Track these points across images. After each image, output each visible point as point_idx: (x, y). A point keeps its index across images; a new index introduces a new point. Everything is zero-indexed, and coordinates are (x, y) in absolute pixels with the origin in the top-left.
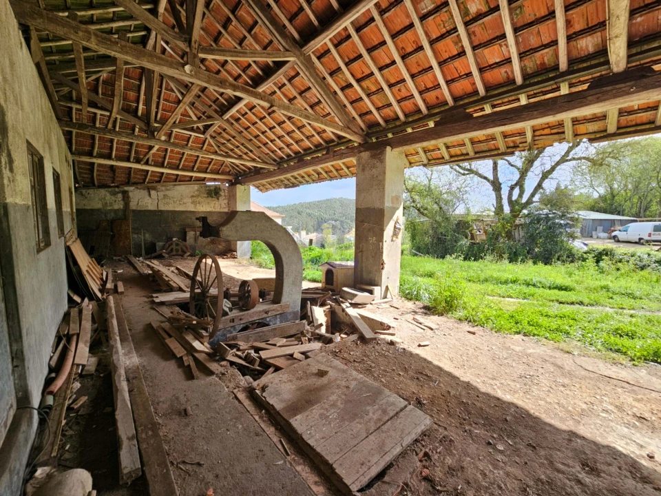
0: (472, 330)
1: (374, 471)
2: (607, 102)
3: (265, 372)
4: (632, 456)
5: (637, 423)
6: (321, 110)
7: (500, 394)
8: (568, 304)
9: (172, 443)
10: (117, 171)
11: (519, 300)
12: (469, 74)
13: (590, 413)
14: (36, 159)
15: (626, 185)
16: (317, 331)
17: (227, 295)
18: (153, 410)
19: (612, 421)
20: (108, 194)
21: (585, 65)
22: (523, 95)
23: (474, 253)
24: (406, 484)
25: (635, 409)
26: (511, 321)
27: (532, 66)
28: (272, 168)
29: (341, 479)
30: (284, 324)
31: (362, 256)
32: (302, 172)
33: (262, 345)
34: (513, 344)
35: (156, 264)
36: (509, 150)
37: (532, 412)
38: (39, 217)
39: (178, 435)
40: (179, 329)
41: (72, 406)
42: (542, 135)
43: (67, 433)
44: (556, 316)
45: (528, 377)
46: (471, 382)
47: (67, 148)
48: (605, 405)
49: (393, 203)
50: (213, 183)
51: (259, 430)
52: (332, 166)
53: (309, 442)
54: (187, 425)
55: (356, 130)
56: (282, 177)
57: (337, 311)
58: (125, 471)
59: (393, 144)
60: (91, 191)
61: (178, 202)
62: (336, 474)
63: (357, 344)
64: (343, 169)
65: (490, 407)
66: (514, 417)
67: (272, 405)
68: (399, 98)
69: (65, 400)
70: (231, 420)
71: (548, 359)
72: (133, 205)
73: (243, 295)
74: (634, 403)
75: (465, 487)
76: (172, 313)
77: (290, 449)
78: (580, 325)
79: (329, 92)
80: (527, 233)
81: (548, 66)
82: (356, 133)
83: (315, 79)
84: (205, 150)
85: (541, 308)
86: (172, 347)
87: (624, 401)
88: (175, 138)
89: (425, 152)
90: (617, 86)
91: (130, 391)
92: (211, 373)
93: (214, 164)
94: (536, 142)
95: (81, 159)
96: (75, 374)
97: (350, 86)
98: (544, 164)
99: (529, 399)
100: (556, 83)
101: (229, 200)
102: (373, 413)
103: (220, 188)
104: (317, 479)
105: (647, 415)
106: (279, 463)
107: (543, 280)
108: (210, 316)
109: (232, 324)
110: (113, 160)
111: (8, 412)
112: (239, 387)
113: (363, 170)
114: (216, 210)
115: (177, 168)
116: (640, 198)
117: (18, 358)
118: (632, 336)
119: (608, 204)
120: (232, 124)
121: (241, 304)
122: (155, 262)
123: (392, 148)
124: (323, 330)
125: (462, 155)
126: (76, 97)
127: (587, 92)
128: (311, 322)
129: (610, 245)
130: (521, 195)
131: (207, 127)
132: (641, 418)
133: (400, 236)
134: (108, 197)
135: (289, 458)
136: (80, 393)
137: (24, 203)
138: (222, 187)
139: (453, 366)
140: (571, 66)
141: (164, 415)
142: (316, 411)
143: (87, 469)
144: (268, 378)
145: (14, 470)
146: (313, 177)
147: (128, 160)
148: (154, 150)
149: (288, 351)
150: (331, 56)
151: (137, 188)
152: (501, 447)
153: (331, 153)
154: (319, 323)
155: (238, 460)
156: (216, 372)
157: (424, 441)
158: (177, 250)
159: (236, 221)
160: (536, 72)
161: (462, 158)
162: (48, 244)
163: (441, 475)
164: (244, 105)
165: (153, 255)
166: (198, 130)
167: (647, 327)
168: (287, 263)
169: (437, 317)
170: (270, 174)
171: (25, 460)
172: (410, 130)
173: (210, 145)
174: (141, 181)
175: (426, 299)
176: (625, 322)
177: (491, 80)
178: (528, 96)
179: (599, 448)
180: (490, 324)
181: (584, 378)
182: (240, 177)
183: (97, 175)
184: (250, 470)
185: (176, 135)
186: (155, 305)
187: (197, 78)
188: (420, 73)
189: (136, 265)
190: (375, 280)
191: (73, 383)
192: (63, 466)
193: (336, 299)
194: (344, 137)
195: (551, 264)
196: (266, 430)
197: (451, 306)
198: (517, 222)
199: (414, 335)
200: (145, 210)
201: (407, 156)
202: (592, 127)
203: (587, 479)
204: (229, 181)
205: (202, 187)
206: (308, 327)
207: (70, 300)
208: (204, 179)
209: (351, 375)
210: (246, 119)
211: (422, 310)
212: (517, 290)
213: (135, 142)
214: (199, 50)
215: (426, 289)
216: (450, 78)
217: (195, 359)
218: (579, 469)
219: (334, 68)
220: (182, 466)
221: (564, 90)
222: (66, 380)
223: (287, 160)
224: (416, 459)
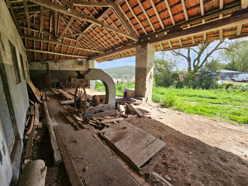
0: (179, 113)
1: (146, 161)
2: (238, 22)
3: (104, 128)
4: (239, 156)
5: (241, 145)
6: (122, 28)
7: (190, 135)
8: (215, 104)
9: (72, 152)
10: (43, 55)
11: (196, 103)
12: (182, 11)
13: (223, 141)
14: (13, 48)
15: (239, 59)
16: (122, 114)
17: (88, 101)
18: (64, 141)
19: (231, 144)
20: (40, 64)
21: (230, 6)
22: (204, 20)
23: (179, 86)
24: (157, 165)
25: (240, 140)
26: (194, 110)
27: (208, 7)
28: (102, 53)
29: (134, 163)
30: (109, 111)
31: (138, 87)
32: (114, 54)
33: (102, 119)
34: (195, 118)
35: (60, 90)
36: (196, 44)
37: (202, 141)
38: (16, 71)
39: (74, 149)
40: (71, 113)
41: (35, 139)
42: (210, 37)
43: (34, 148)
44: (211, 108)
45: (200, 129)
46: (179, 131)
47: (23, 45)
48: (229, 139)
49: (150, 66)
50: (80, 59)
51: (103, 147)
52: (126, 52)
53: (121, 151)
54: (77, 146)
55: (136, 37)
56: (106, 57)
57: (129, 107)
58: (56, 161)
59: (150, 42)
60: (34, 63)
61: (67, 67)
62: (132, 162)
63: (137, 118)
64: (130, 53)
65: (186, 139)
66: (196, 143)
67: (107, 139)
68: (153, 23)
69: (32, 137)
70: (92, 144)
71: (208, 123)
72: (50, 68)
73: (94, 101)
74: (240, 138)
75: (178, 166)
76: (68, 107)
77: (114, 154)
78: (220, 111)
79: (125, 20)
80: (200, 78)
81: (215, 7)
82: (136, 38)
83: (119, 15)
84: (77, 46)
85: (205, 105)
86: (69, 119)
87: (236, 137)
88: (65, 41)
89: (163, 45)
90: (243, 15)
91: (55, 134)
92: (84, 128)
93: (80, 52)
94: (207, 40)
95: (29, 50)
96: (35, 129)
97: (133, 18)
98: (208, 51)
99: (201, 137)
100: (218, 14)
101: (86, 66)
102: (144, 142)
103: (83, 62)
104: (125, 163)
105: (244, 142)
106: (111, 158)
107: (206, 95)
108: (83, 109)
109: (90, 111)
110: (41, 50)
111: (12, 141)
112: (94, 133)
113: (138, 53)
114: (82, 70)
115: (66, 54)
116: (244, 64)
117: (14, 122)
118: (239, 115)
119: (231, 67)
120: (87, 35)
121: (93, 104)
122: (60, 89)
123: (150, 44)
124: (124, 113)
125: (177, 46)
126: (25, 25)
127: (231, 18)
128: (119, 111)
129: (231, 82)
130: (198, 63)
131: (77, 37)
132: (242, 143)
133: (152, 78)
134: (41, 65)
135: (114, 157)
136: (37, 135)
137: (10, 64)
138: (83, 61)
139: (173, 125)
140: (224, 7)
141: (68, 142)
142: (123, 141)
143: (43, 160)
144: (105, 130)
145: (17, 160)
146: (118, 56)
147: (47, 50)
148: (57, 46)
149: (112, 120)
150: (126, 5)
151: (51, 62)
152: (191, 153)
153: (126, 46)
154: (122, 111)
155: (96, 157)
156: (86, 128)
157: (163, 151)
158: (68, 85)
159: (91, 72)
160: (210, 10)
161: (177, 47)
162: (20, 81)
163: (169, 162)
164: (91, 27)
165: (59, 87)
166: (73, 38)
167: (245, 112)
168: (110, 89)
169: (166, 108)
170: (102, 55)
171: (20, 157)
172: (157, 36)
173: (78, 44)
174: (53, 59)
175: (162, 102)
176: (237, 110)
177: (191, 14)
178: (206, 20)
179: (227, 153)
180: (186, 111)
181: (221, 129)
182: (90, 57)
183: (36, 56)
184: (100, 161)
185: (65, 40)
186: (61, 105)
187: (73, 14)
188: (162, 11)
189: (53, 91)
190: (143, 95)
191: (34, 131)
192: (34, 159)
193: (128, 102)
194: (131, 40)
195: (209, 89)
196: (105, 147)
197: (171, 105)
198: (196, 74)
199: (158, 115)
200: (55, 70)
201: (155, 47)
202: (231, 33)
203: (223, 164)
204: (86, 58)
205: (76, 61)
206: (118, 112)
207: (30, 103)
208: (76, 58)
209: (135, 128)
210: (92, 33)
211: (161, 106)
212: (196, 99)
213: (49, 42)
214: (73, 2)
215: (162, 99)
216: (174, 13)
217: (78, 123)
218: (220, 160)
219: (127, 10)
220: (76, 159)
221: (221, 17)
222: (32, 130)
223: (109, 50)
224: (160, 157)
